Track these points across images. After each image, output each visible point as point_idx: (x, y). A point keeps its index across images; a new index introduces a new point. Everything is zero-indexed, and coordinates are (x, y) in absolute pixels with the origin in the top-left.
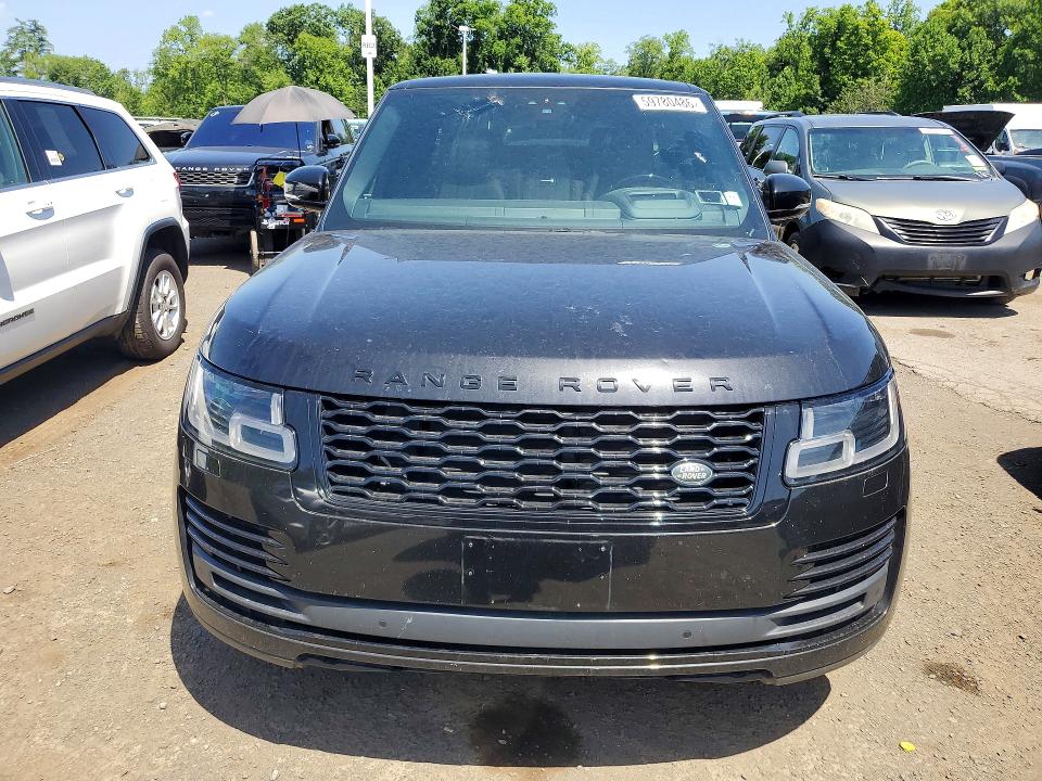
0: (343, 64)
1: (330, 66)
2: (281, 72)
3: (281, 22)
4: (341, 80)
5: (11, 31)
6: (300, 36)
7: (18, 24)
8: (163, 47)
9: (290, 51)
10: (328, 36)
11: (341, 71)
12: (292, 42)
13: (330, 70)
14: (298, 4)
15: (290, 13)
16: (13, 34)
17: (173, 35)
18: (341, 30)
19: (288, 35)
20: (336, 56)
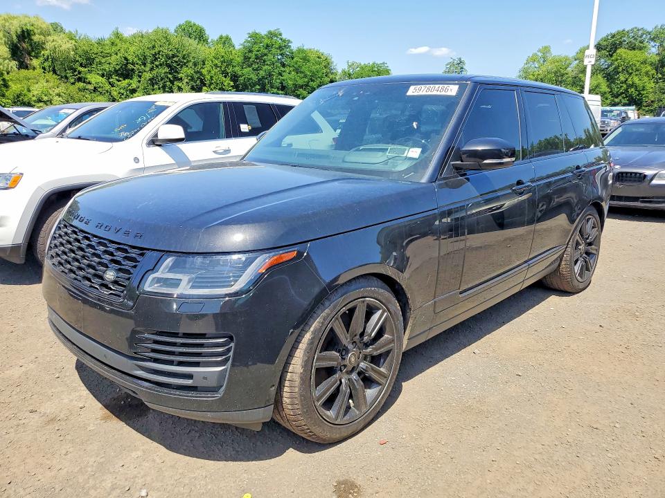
0: (649, 68)
1: (637, 70)
2: (599, 76)
3: (605, 43)
4: (646, 79)
5: (447, 65)
6: (618, 51)
7: (452, 60)
8: (526, 66)
9: (609, 62)
10: (641, 49)
11: (647, 73)
12: (611, 56)
13: (637, 73)
14: (621, 29)
15: (613, 36)
16: (448, 66)
17: (533, 59)
18: (652, 43)
19: (609, 51)
20: (644, 62)
